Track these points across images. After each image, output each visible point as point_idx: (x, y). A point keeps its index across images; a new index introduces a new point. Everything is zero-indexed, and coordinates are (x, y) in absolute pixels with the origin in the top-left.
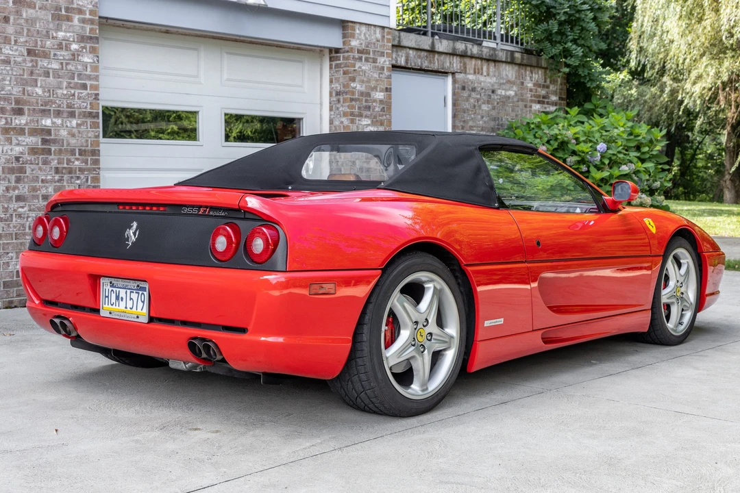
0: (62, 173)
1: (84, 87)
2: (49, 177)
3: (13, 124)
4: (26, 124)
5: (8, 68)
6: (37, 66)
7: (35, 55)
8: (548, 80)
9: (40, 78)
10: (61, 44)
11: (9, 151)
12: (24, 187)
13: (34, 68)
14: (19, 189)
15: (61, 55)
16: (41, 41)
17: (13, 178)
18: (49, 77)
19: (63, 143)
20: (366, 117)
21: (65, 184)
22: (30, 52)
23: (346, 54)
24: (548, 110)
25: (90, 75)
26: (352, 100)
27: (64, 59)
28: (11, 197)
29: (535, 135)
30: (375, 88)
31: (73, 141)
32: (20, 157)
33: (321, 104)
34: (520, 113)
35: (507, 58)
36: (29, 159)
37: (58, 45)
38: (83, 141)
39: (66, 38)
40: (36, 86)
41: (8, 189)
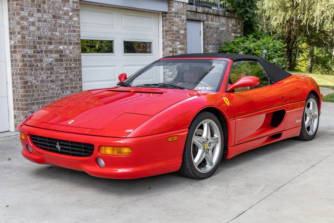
0: (68, 70)
1: (75, 31)
2: (63, 72)
3: (48, 49)
4: (53, 49)
5: (46, 24)
7: (56, 18)
8: (237, 23)
9: (58, 28)
10: (65, 12)
11: (47, 61)
12: (53, 76)
13: (56, 24)
14: (51, 77)
15: (66, 18)
16: (58, 11)
17: (49, 72)
18: (61, 27)
19: (67, 56)
20: (178, 41)
21: (69, 74)
22: (54, 17)
23: (170, 15)
24: (237, 36)
25: (77, 26)
26: (173, 34)
27: (67, 19)
28: (49, 81)
29: (237, 47)
30: (181, 29)
31: (71, 55)
32: (52, 63)
33: (159, 36)
34: (227, 37)
35: (223, 14)
36: (55, 64)
37: (64, 13)
38: (75, 55)
39: (67, 10)
40: (57, 32)
41: (47, 77)
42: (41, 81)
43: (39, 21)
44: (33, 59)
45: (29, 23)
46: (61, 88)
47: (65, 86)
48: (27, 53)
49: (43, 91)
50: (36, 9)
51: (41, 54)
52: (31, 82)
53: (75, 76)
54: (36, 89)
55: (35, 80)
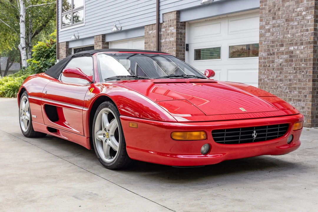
0: (296, 70)
1: (307, 30)
2: (291, 72)
3: (280, 51)
4: (284, 50)
5: (279, 29)
6: (289, 26)
7: (288, 21)
9: (290, 30)
10: (298, 13)
11: (278, 61)
12: (282, 76)
13: (288, 27)
14: (281, 77)
16: (291, 14)
17: (279, 72)
18: (293, 29)
19: (297, 57)
21: (298, 74)
22: (286, 20)
25: (310, 24)
27: (299, 20)
28: (278, 80)
31: (301, 56)
32: (281, 64)
36: (284, 64)
37: (297, 14)
38: (306, 55)
39: (301, 11)
40: (288, 34)
41: (277, 76)
42: (271, 80)
43: (274, 27)
44: (266, 60)
45: (265, 31)
46: (289, 87)
47: (293, 86)
48: (262, 56)
49: (272, 89)
50: (271, 17)
51: (273, 56)
52: (264, 80)
53: (305, 77)
54: (267, 86)
55: (267, 79)
